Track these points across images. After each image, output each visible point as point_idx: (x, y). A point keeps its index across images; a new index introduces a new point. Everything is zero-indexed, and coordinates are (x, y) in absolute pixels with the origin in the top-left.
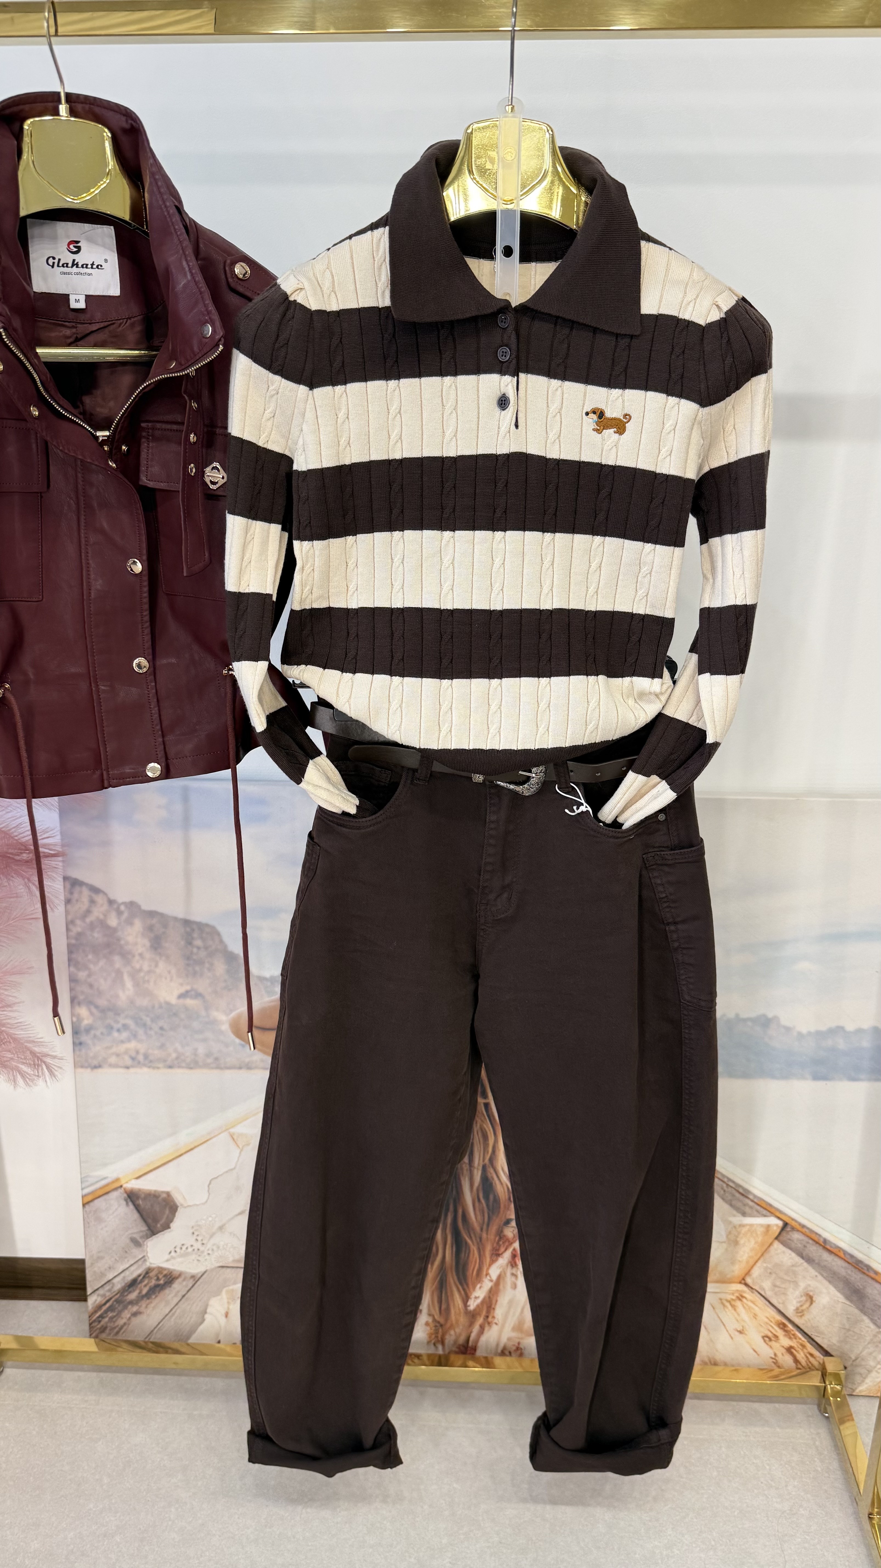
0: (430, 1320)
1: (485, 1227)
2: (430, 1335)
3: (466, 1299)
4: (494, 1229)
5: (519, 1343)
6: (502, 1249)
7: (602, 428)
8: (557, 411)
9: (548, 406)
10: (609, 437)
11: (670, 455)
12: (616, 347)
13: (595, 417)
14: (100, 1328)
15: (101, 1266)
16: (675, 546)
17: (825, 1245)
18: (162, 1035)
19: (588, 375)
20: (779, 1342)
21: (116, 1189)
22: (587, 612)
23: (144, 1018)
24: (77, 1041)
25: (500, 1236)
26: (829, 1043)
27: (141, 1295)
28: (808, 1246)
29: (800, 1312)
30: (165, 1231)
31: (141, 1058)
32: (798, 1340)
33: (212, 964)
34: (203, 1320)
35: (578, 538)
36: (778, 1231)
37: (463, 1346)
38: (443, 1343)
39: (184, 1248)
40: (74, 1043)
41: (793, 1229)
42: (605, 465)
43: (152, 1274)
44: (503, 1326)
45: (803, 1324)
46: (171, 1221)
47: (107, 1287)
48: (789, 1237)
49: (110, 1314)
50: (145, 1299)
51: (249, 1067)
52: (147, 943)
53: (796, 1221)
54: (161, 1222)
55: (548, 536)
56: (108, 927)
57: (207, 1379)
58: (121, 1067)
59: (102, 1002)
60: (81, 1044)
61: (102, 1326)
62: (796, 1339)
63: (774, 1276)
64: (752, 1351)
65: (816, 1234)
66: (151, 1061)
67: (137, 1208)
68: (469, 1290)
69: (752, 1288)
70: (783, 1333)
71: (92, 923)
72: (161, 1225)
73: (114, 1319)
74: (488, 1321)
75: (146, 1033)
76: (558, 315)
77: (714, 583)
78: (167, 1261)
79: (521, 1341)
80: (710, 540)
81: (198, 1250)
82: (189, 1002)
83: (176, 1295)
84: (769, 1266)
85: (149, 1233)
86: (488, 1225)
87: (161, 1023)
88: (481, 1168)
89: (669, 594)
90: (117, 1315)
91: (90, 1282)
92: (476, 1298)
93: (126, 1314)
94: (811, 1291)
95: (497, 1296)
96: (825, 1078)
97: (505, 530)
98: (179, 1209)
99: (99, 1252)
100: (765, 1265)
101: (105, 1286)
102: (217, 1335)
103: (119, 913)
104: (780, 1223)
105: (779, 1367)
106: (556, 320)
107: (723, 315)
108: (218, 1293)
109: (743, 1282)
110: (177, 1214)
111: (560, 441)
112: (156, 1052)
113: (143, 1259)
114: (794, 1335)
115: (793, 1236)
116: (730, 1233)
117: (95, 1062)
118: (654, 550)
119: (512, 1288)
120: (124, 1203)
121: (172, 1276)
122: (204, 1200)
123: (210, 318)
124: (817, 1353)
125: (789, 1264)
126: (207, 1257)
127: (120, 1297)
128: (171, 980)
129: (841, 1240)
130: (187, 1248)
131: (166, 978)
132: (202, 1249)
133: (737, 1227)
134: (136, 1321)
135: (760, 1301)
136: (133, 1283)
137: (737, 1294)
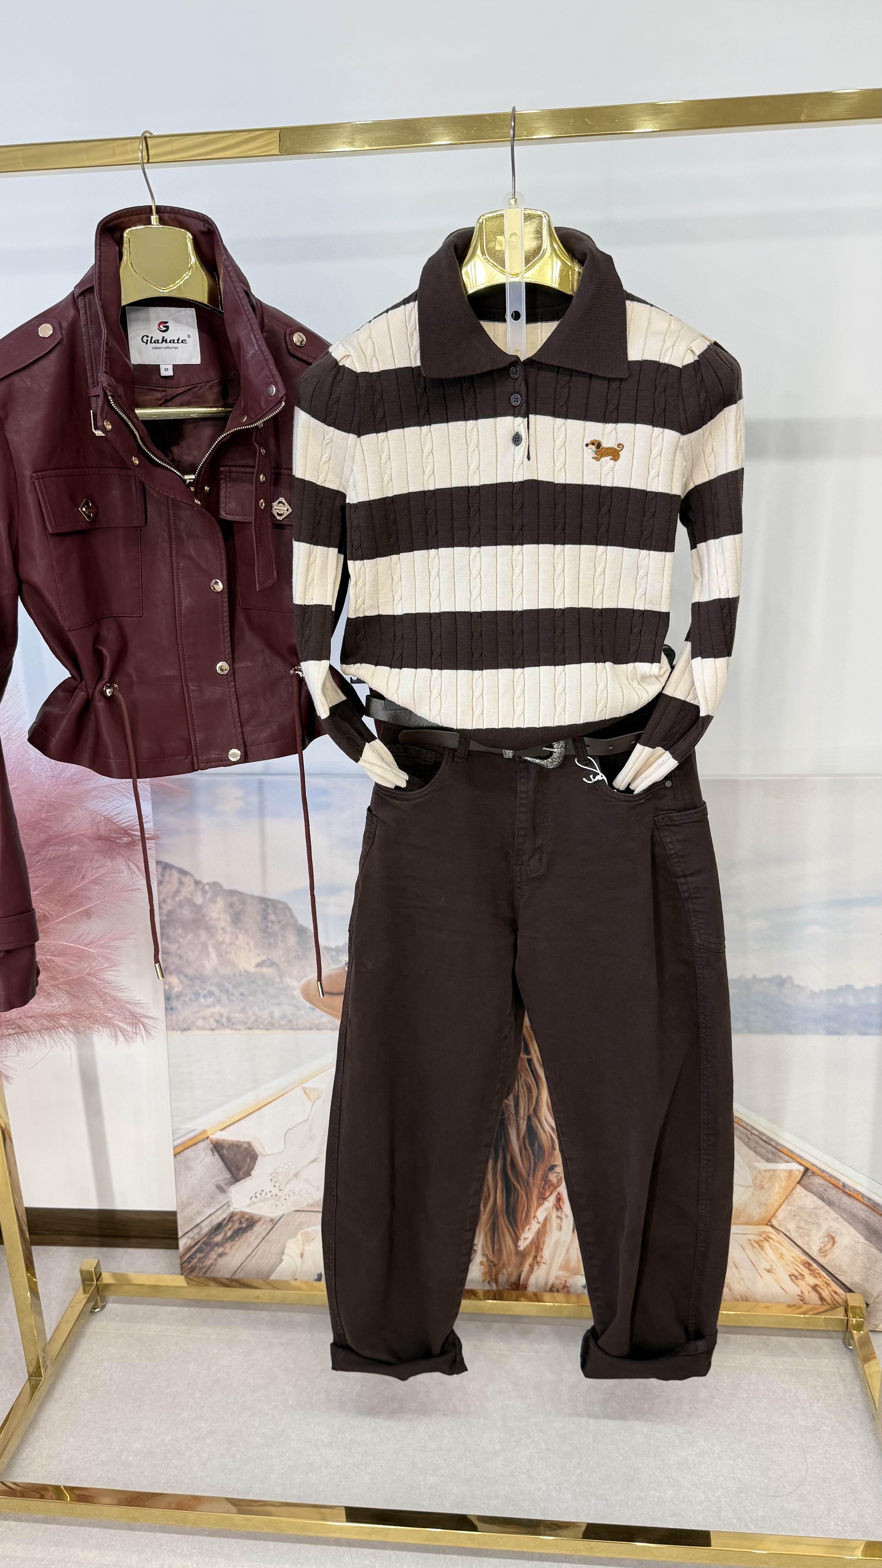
0: (485, 1260)
1: (532, 1172)
2: (484, 1274)
3: (516, 1239)
4: (540, 1174)
5: (565, 1282)
6: (548, 1193)
7: (600, 456)
8: (562, 444)
9: (554, 441)
10: (606, 463)
11: (658, 475)
12: (609, 388)
13: (594, 448)
14: (191, 1268)
15: (190, 1211)
16: (666, 551)
17: (843, 1189)
18: (243, 1000)
19: (586, 413)
20: (805, 1281)
21: (203, 1140)
22: (594, 611)
23: (226, 984)
24: (169, 1007)
25: (545, 1180)
26: (840, 1000)
27: (225, 1237)
28: (828, 1189)
29: (823, 1252)
30: (247, 1178)
31: (224, 1020)
32: (823, 1278)
33: (284, 937)
34: (282, 1260)
35: (584, 547)
36: (800, 1175)
37: (515, 1284)
38: (496, 1282)
39: (263, 1194)
40: (166, 1009)
41: (814, 1173)
42: (604, 487)
43: (235, 1218)
44: (551, 1266)
45: (827, 1264)
46: (252, 1169)
47: (196, 1231)
48: (810, 1181)
49: (199, 1255)
50: (229, 1241)
51: (318, 1028)
52: (229, 919)
53: (816, 1167)
54: (243, 1171)
55: (559, 547)
56: (195, 905)
57: (285, 1314)
58: (207, 1029)
59: (190, 971)
60: (172, 1009)
61: (192, 1266)
62: (820, 1277)
63: (798, 1218)
64: (781, 1289)
65: (836, 1178)
66: (233, 1024)
67: (222, 1157)
68: (519, 1232)
69: (778, 1230)
70: (809, 1272)
71: (181, 902)
72: (243, 1173)
73: (202, 1260)
74: (536, 1261)
75: (228, 998)
76: (559, 365)
77: (702, 581)
78: (249, 1205)
79: (568, 1280)
80: (697, 545)
81: (276, 1195)
82: (265, 970)
83: (257, 1238)
84: (793, 1208)
85: (232, 1180)
86: (534, 1171)
87: (241, 990)
88: (526, 1118)
89: (663, 591)
90: (205, 1256)
91: (180, 1226)
92: (525, 1239)
93: (213, 1255)
94: (833, 1232)
95: (545, 1237)
96: (837, 1033)
97: (522, 544)
98: (258, 1158)
99: (189, 1198)
100: (789, 1208)
101: (194, 1230)
102: (294, 1274)
103: (204, 892)
104: (802, 1169)
105: (806, 1303)
106: (558, 369)
107: (696, 358)
108: (293, 1235)
109: (769, 1224)
110: (257, 1162)
111: (565, 469)
112: (237, 1015)
113: (227, 1205)
114: (818, 1274)
115: (814, 1180)
116: (756, 1178)
117: (185, 1026)
118: (649, 555)
119: (557, 1229)
120: (211, 1153)
121: (253, 1220)
122: (282, 1150)
123: (274, 380)
124: (840, 1291)
125: (812, 1207)
126: (284, 1202)
127: (207, 1239)
128: (250, 951)
129: (859, 1184)
130: (266, 1194)
131: (245, 950)
132: (279, 1194)
133: (762, 1172)
134: (222, 1261)
135: (787, 1242)
136: (219, 1227)
137: (764, 1236)
